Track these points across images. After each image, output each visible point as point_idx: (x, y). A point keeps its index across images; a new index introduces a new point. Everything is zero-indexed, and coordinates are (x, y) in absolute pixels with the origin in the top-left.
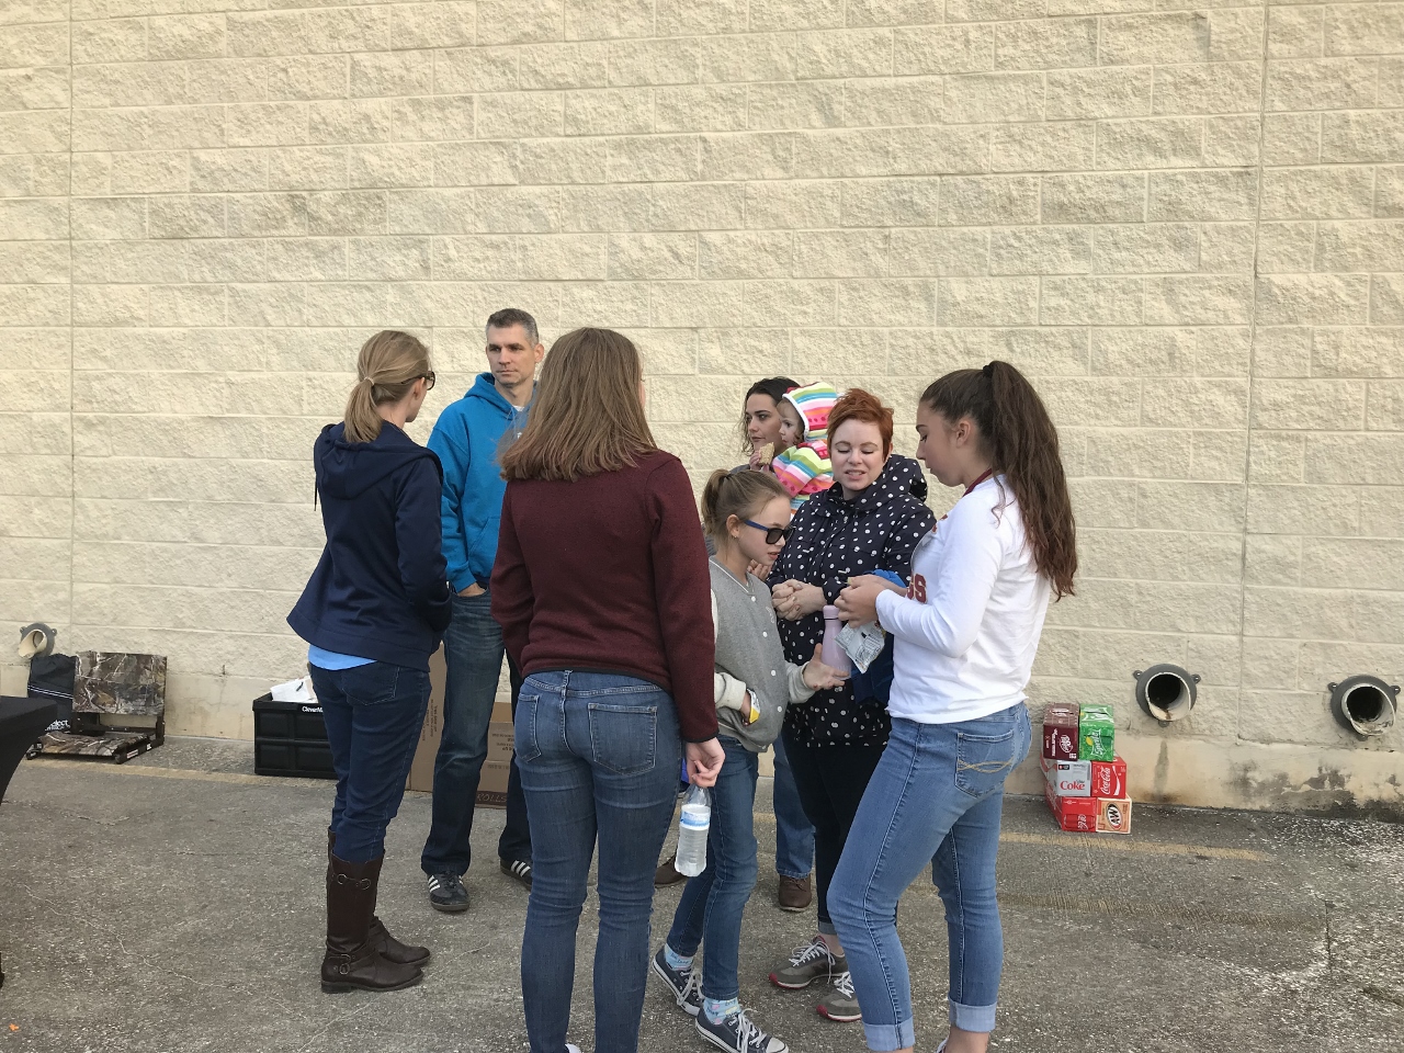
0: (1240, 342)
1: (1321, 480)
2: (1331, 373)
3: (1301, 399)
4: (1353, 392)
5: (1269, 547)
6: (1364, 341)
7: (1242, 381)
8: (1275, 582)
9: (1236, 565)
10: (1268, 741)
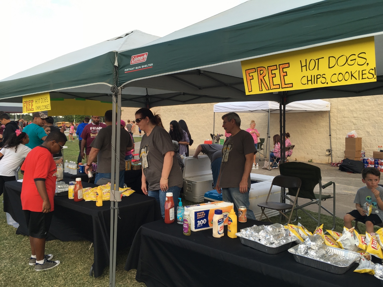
0: (336, 114)
1: (344, 129)
2: (344, 117)
3: (341, 120)
4: (346, 119)
5: (338, 136)
6: (347, 114)
7: (336, 118)
8: (340, 140)
9: (336, 138)
10: (339, 157)
